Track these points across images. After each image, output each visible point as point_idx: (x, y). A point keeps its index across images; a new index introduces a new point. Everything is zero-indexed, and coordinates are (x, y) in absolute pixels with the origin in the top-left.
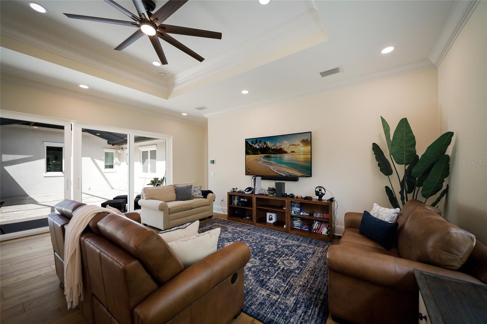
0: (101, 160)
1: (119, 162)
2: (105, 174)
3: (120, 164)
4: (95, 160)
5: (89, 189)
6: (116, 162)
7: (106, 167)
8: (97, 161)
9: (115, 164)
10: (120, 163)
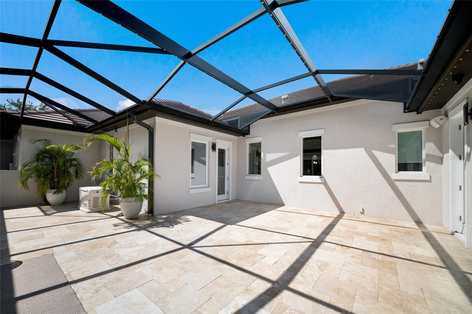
0: (388, 151)
1: (438, 153)
2: (396, 183)
3: (442, 159)
4: (374, 152)
5: (363, 213)
6: (427, 155)
7: (402, 167)
8: (380, 155)
9: (426, 160)
10: (442, 155)
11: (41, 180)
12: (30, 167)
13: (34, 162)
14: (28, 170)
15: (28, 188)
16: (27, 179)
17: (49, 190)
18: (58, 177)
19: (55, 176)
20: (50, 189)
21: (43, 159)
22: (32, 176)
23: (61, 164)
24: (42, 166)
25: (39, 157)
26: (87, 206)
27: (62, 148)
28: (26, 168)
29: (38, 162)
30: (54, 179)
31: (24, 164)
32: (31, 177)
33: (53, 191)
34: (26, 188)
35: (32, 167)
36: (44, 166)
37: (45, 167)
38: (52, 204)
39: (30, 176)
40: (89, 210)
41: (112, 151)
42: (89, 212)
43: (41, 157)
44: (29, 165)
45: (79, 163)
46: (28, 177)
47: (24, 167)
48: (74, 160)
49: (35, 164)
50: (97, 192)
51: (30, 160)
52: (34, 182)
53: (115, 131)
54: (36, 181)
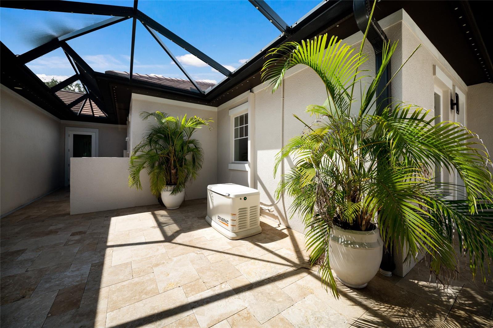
11: (155, 172)
12: (142, 153)
13: (146, 145)
14: (139, 157)
15: (140, 185)
16: (139, 171)
17: (165, 187)
18: (175, 167)
19: (172, 167)
20: (167, 185)
21: (156, 141)
22: (145, 165)
23: (178, 148)
24: (156, 151)
25: (152, 137)
26: (227, 225)
27: (181, 123)
28: (138, 154)
29: (151, 146)
30: (171, 171)
31: (135, 148)
32: (143, 168)
33: (169, 188)
34: (137, 185)
35: (144, 152)
36: (158, 151)
37: (160, 153)
38: (168, 208)
39: (141, 166)
40: (233, 235)
41: (244, 125)
42: (233, 239)
43: (155, 138)
44: (140, 149)
45: (197, 146)
46: (140, 168)
47: (135, 152)
48: (192, 142)
49: (147, 148)
50: (244, 199)
51: (142, 142)
52: (148, 175)
53: (251, 92)
54: (150, 173)
